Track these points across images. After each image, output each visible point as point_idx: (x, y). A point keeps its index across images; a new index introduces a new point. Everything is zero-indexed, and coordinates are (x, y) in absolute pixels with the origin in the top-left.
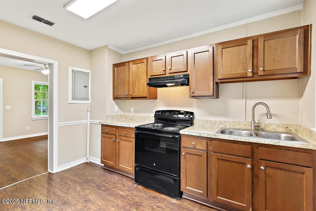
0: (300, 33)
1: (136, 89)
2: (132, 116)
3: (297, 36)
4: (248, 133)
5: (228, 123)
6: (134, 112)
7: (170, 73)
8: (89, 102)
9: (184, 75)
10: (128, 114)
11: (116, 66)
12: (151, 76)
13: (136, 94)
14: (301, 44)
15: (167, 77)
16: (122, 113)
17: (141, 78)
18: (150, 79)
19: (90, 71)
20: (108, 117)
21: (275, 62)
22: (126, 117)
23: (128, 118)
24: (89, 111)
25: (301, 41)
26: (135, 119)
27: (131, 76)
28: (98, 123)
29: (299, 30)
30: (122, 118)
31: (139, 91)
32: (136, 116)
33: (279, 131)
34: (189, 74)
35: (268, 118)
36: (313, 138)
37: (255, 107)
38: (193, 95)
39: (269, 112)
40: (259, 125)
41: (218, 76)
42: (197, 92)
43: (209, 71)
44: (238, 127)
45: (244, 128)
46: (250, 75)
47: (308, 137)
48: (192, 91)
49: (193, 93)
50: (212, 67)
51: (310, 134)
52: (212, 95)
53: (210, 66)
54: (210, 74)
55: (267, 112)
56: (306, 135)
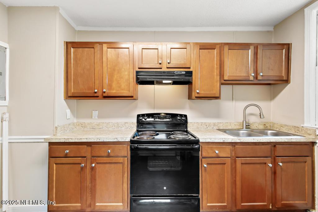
0: (286, 48)
1: (114, 85)
2: (95, 123)
3: (284, 50)
4: (247, 133)
5: (222, 125)
6: (99, 117)
7: (167, 68)
8: (6, 103)
9: (187, 72)
10: (87, 121)
11: (72, 45)
12: (139, 68)
13: (114, 91)
14: (286, 57)
15: (164, 72)
16: (75, 121)
17: (123, 70)
18: (137, 72)
19: (8, 45)
20: (59, 128)
21: (269, 69)
22: (83, 126)
23: (88, 127)
24: (8, 119)
25: (287, 55)
26: (101, 127)
27: (104, 65)
28: (43, 140)
29: (285, 46)
30: (76, 127)
31: (120, 87)
32: (103, 123)
33: (260, 128)
34: (192, 72)
35: (261, 118)
36: (303, 132)
37: (247, 108)
38: (197, 95)
39: (262, 112)
40: (249, 124)
41: (224, 77)
42: (202, 92)
43: (215, 71)
44: (230, 128)
45: (235, 128)
46: (252, 78)
47: (291, 131)
48: (198, 91)
49: (198, 93)
50: (219, 67)
51: (297, 129)
52: (219, 96)
53: (217, 65)
54: (217, 74)
55: (260, 113)
56: (287, 130)
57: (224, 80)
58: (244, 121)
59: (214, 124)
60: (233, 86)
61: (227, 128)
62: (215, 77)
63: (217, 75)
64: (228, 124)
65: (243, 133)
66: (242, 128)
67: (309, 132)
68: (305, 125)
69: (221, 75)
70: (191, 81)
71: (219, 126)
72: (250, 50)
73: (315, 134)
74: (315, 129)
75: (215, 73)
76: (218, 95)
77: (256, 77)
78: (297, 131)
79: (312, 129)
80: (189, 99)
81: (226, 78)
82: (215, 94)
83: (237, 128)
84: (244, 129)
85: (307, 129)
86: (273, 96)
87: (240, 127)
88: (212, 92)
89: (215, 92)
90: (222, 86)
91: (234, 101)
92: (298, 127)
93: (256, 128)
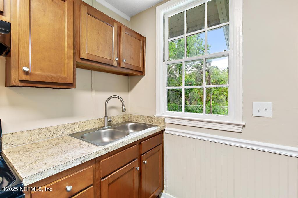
0: (142, 40)
3: (141, 42)
4: (109, 132)
5: (77, 126)
14: (143, 49)
21: (130, 58)
29: (142, 38)
33: (120, 121)
34: (9, 23)
35: (123, 111)
36: (156, 122)
37: (108, 101)
38: (24, 77)
39: (124, 105)
40: (111, 120)
41: (81, 53)
42: (39, 72)
43: (66, 39)
44: (88, 128)
45: (95, 127)
46: (115, 64)
47: (146, 121)
48: (26, 69)
49: (27, 73)
50: (72, 34)
51: (150, 119)
52: (72, 83)
53: (68, 30)
54: (68, 44)
55: (122, 105)
56: (143, 120)
57: (82, 59)
58: (106, 117)
59: (65, 128)
60: (93, 71)
61: (85, 130)
62: (66, 50)
63: (69, 47)
64: (86, 123)
65: (105, 133)
66: (103, 125)
67: (160, 121)
68: (157, 115)
69: (76, 48)
70: (7, 44)
71: (73, 128)
72: (113, 27)
73: (164, 122)
74: (164, 118)
75: (66, 43)
76: (70, 81)
77: (119, 63)
78: (151, 121)
79: (162, 118)
80: (6, 86)
81: (84, 56)
82: (65, 78)
83: (98, 126)
84: (106, 126)
85: (158, 118)
86: (130, 88)
87: (100, 125)
88: (59, 75)
89: (66, 75)
90: (78, 70)
91: (93, 92)
92: (151, 117)
93: (117, 123)
